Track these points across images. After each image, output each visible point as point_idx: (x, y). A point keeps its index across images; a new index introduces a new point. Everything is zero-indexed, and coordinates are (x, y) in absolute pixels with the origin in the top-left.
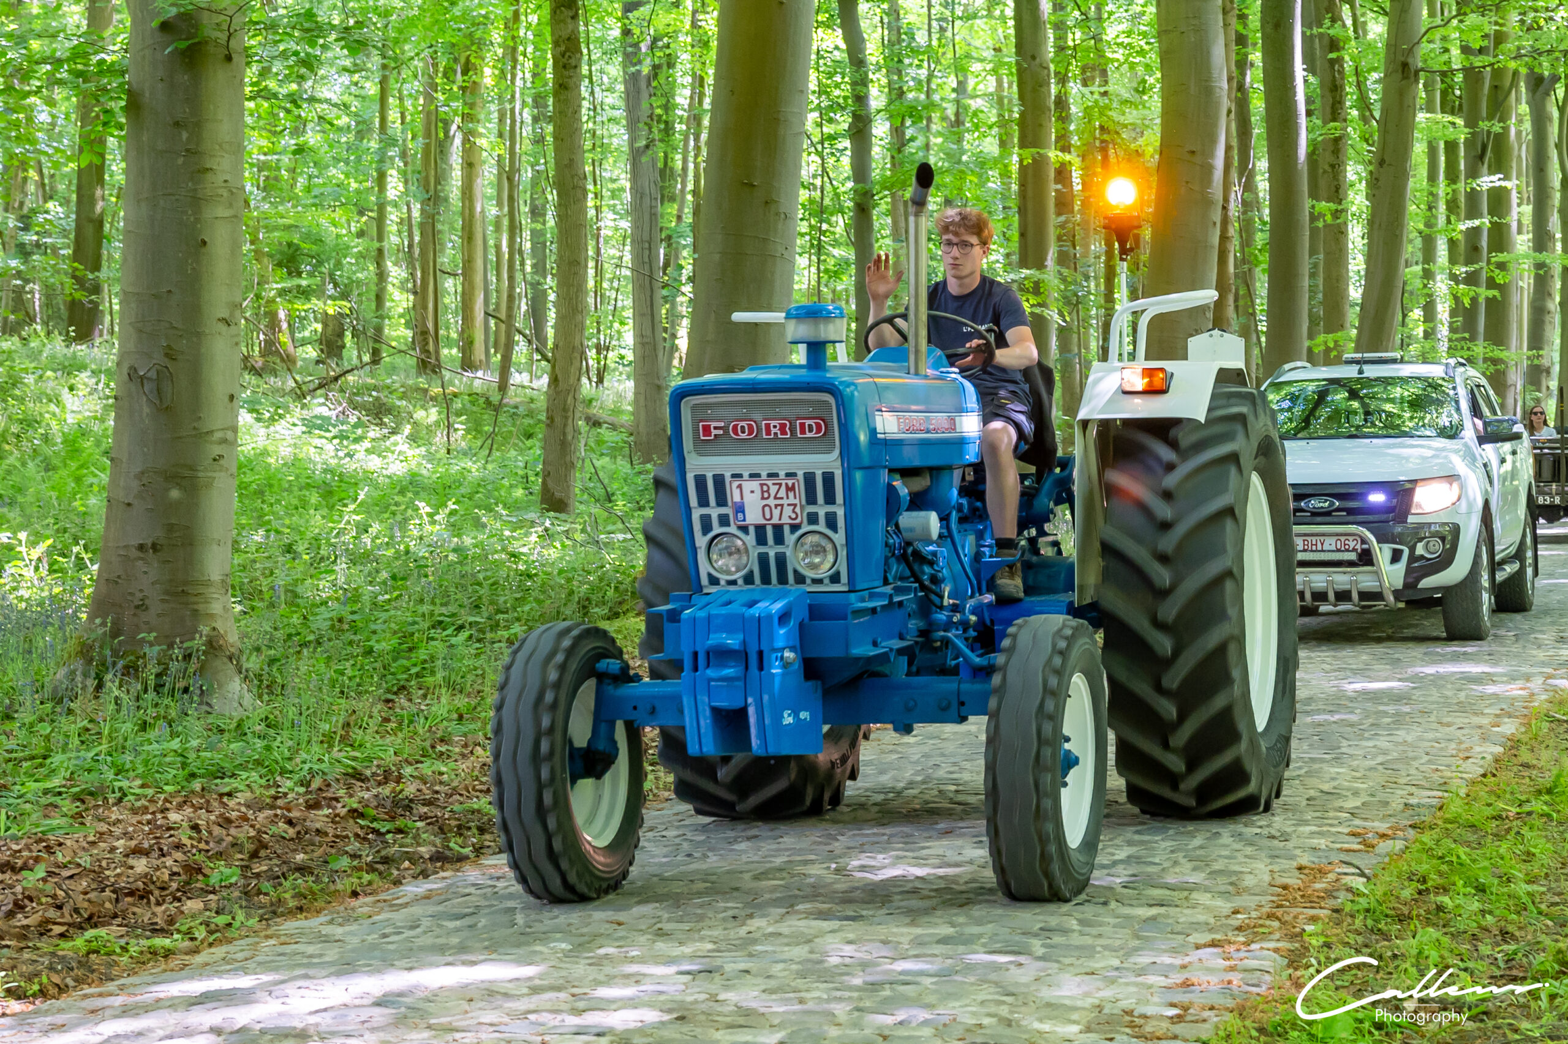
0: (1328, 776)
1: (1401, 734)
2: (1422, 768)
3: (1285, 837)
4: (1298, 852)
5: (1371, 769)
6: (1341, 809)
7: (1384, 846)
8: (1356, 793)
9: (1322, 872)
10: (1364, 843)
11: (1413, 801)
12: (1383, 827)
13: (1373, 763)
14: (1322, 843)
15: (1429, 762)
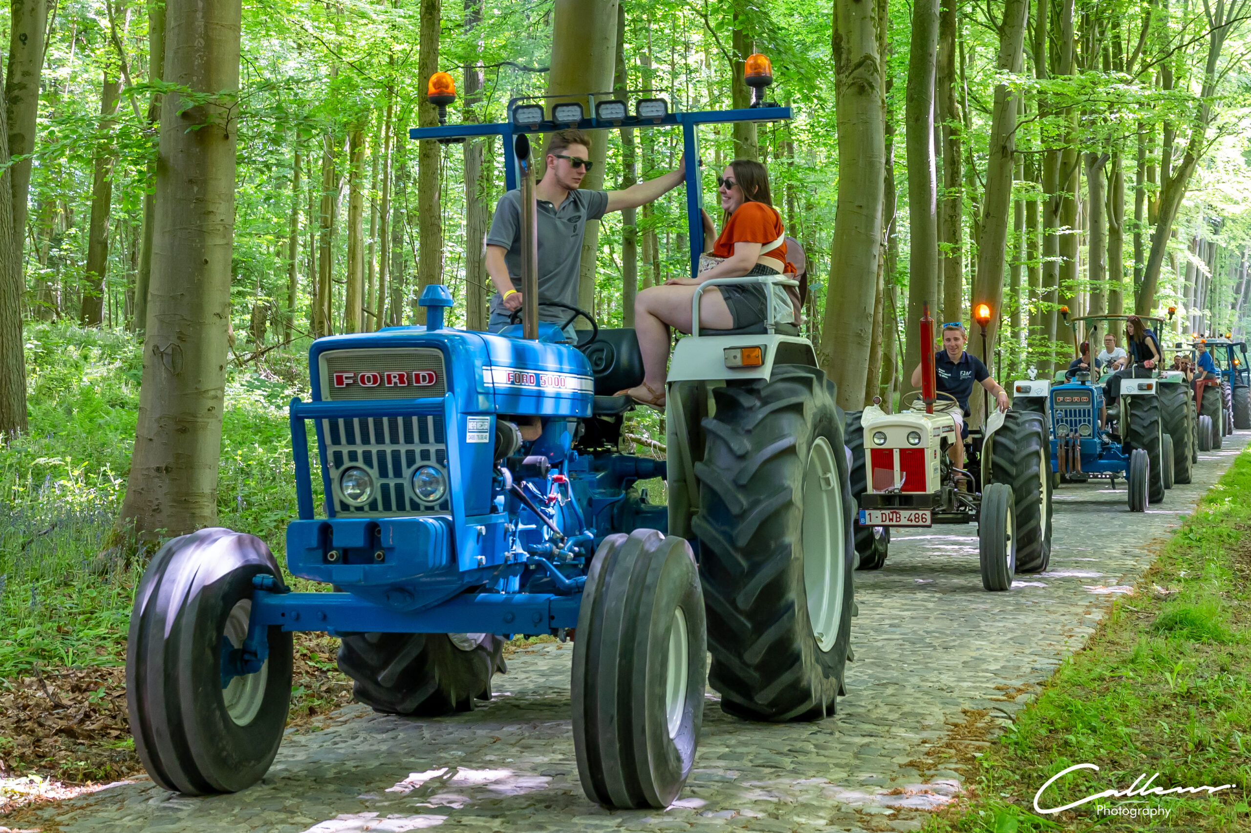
0: (974, 647)
1: (1022, 617)
2: (1040, 643)
3: (949, 689)
4: (961, 700)
5: (1004, 642)
6: (987, 671)
7: (1021, 698)
8: (996, 659)
9: (981, 715)
10: (1006, 695)
11: (1038, 666)
12: (1018, 683)
13: (1005, 638)
14: (977, 694)
15: (1044, 639)
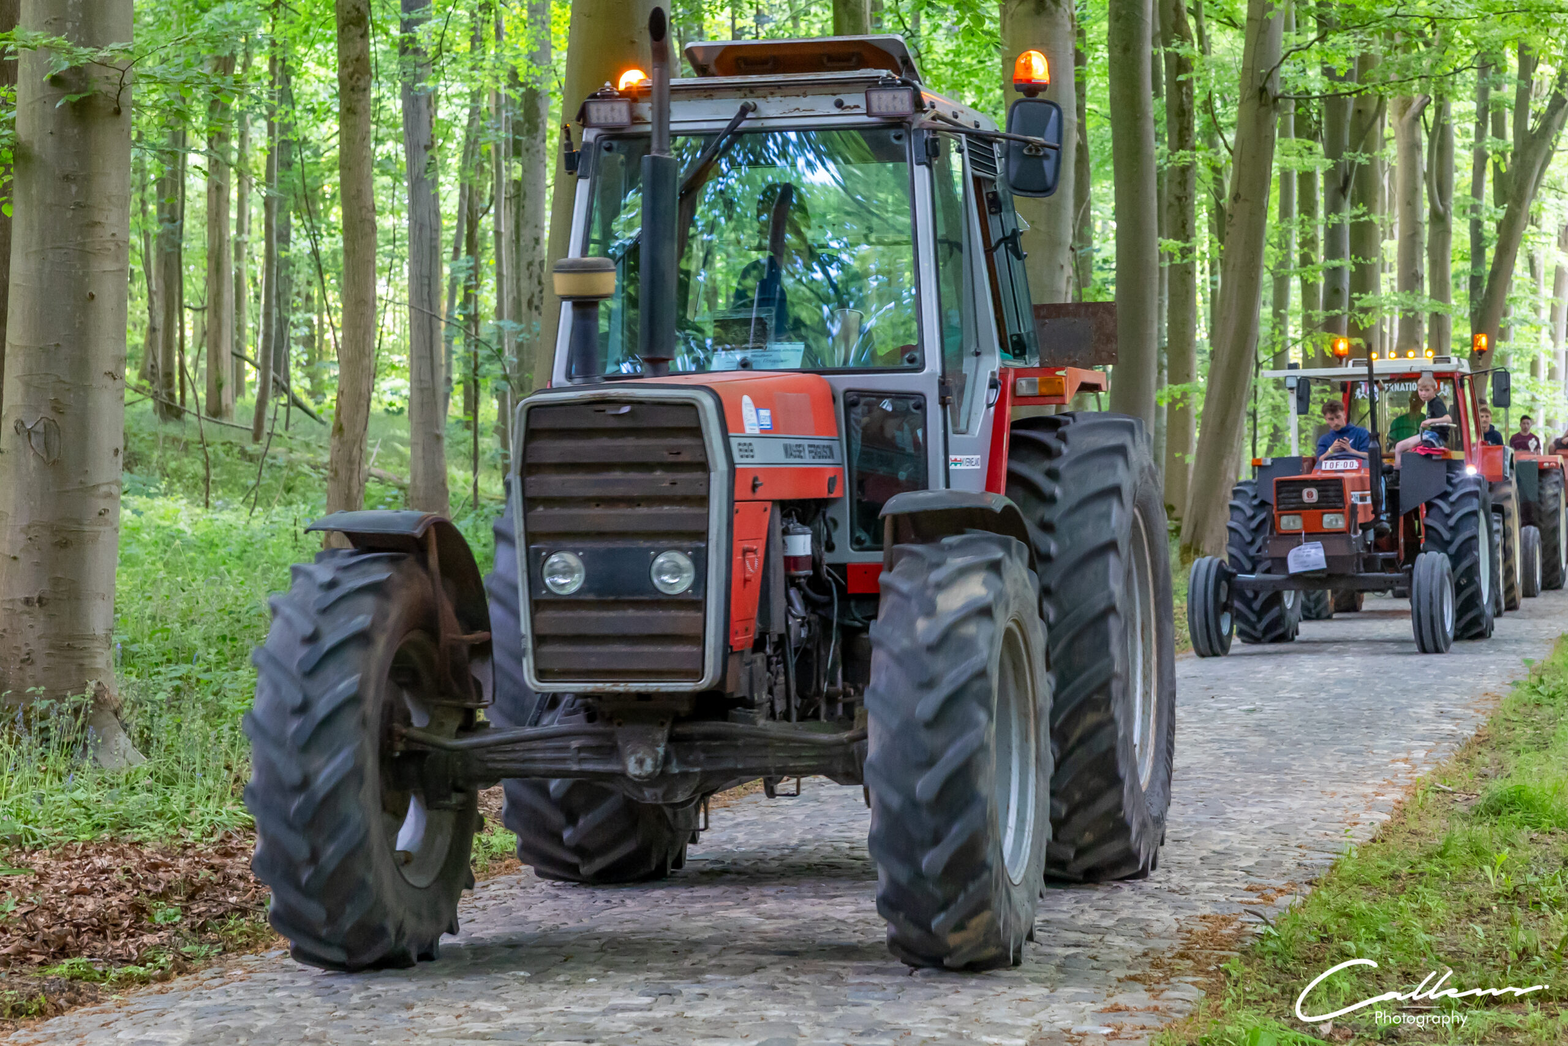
0: (1217, 839)
1: (1286, 801)
2: (1312, 833)
3: (1183, 891)
4: (1199, 904)
5: (1259, 832)
6: (1235, 868)
7: (1283, 900)
8: (1248, 854)
9: (1227, 921)
10: (1262, 896)
11: (1307, 862)
12: (1280, 883)
13: (1262, 827)
14: (1221, 897)
15: (1317, 827)
